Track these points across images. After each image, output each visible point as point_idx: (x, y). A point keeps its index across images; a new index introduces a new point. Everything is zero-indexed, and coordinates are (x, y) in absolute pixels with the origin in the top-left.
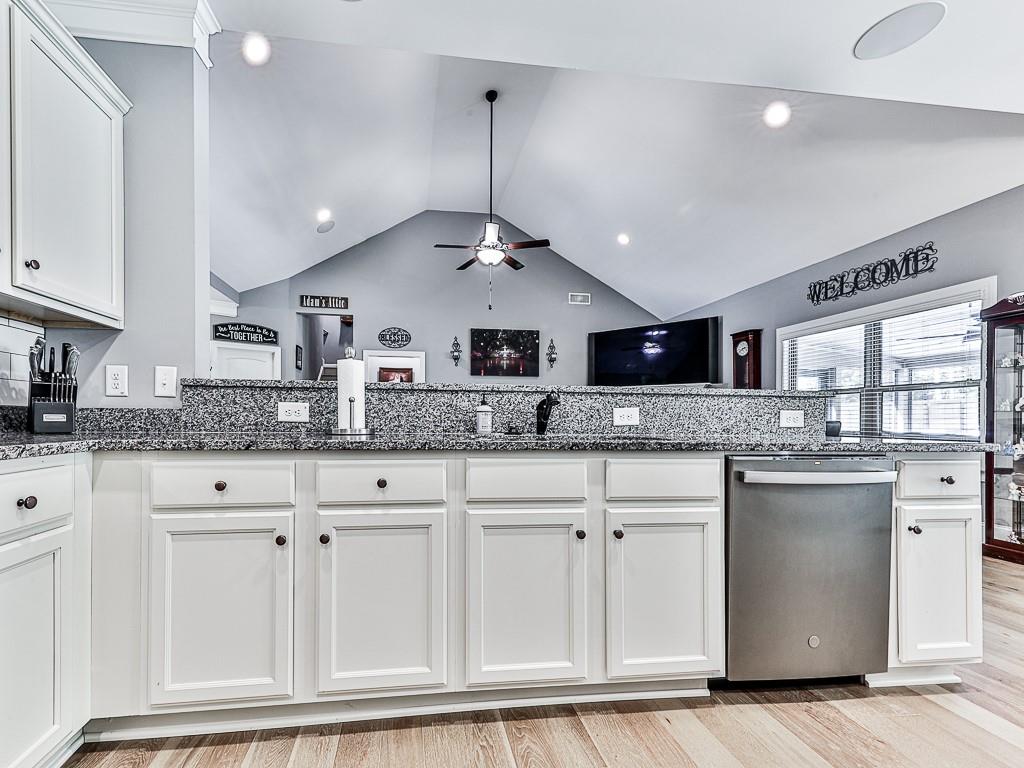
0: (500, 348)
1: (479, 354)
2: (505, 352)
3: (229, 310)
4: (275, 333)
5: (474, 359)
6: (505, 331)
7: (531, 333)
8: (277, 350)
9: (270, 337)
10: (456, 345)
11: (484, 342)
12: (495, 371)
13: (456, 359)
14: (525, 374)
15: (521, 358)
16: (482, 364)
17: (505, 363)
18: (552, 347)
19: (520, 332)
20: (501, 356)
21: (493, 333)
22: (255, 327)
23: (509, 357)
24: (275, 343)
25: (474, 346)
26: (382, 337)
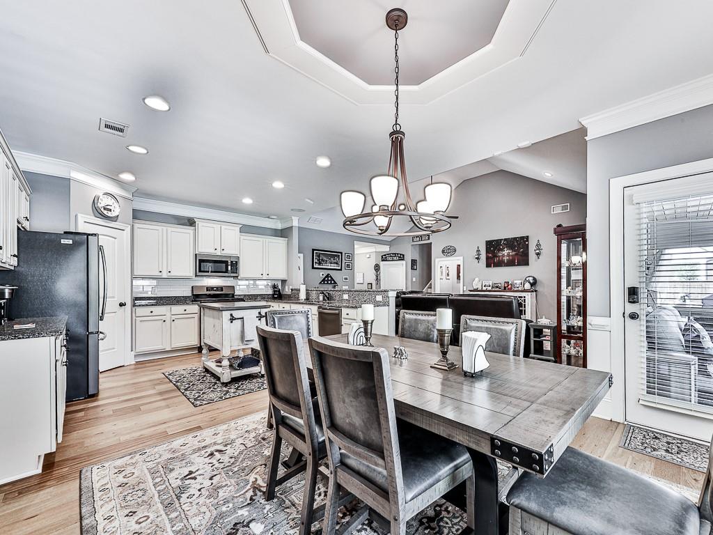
0: (503, 250)
1: (490, 255)
2: (506, 252)
3: (386, 249)
4: (403, 255)
5: (488, 258)
6: (505, 240)
7: (522, 238)
8: (404, 262)
9: (402, 258)
10: (478, 251)
11: (493, 247)
12: (500, 264)
13: (478, 258)
14: (519, 264)
15: (516, 254)
16: (493, 261)
17: (506, 259)
18: (538, 245)
19: (515, 239)
20: (503, 256)
21: (498, 241)
22: (395, 254)
23: (508, 255)
24: (403, 260)
25: (488, 251)
26: (443, 252)
